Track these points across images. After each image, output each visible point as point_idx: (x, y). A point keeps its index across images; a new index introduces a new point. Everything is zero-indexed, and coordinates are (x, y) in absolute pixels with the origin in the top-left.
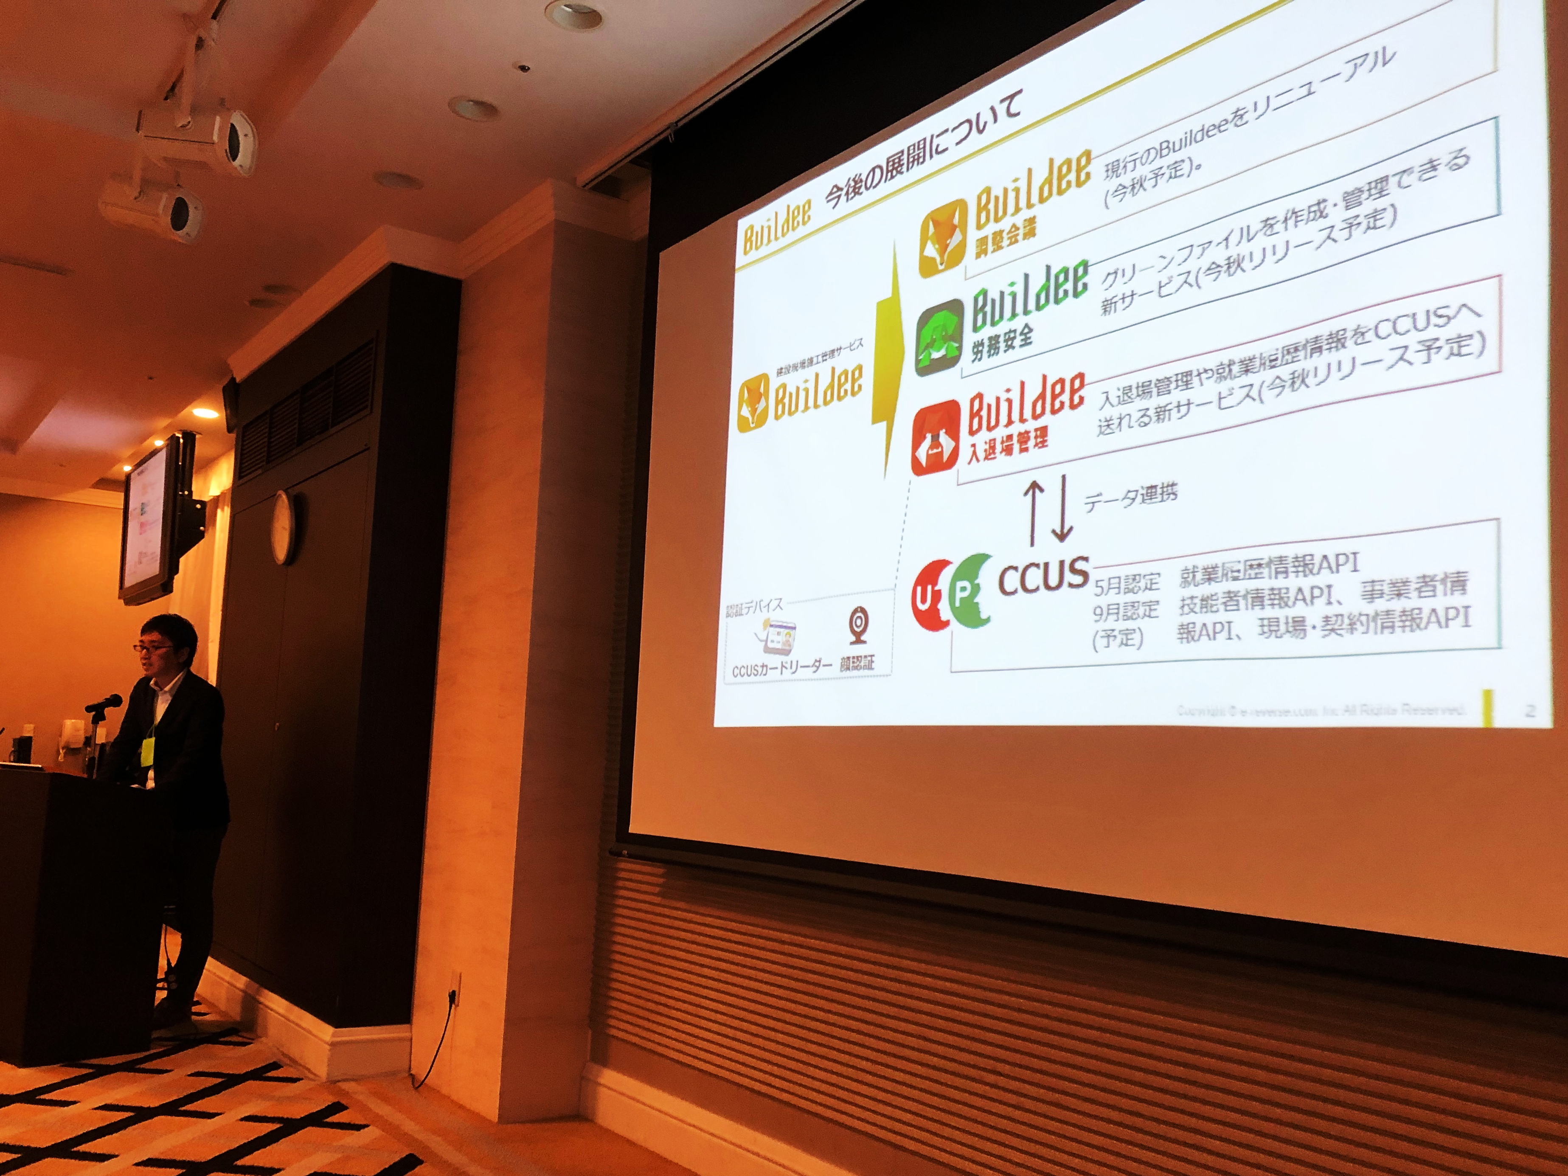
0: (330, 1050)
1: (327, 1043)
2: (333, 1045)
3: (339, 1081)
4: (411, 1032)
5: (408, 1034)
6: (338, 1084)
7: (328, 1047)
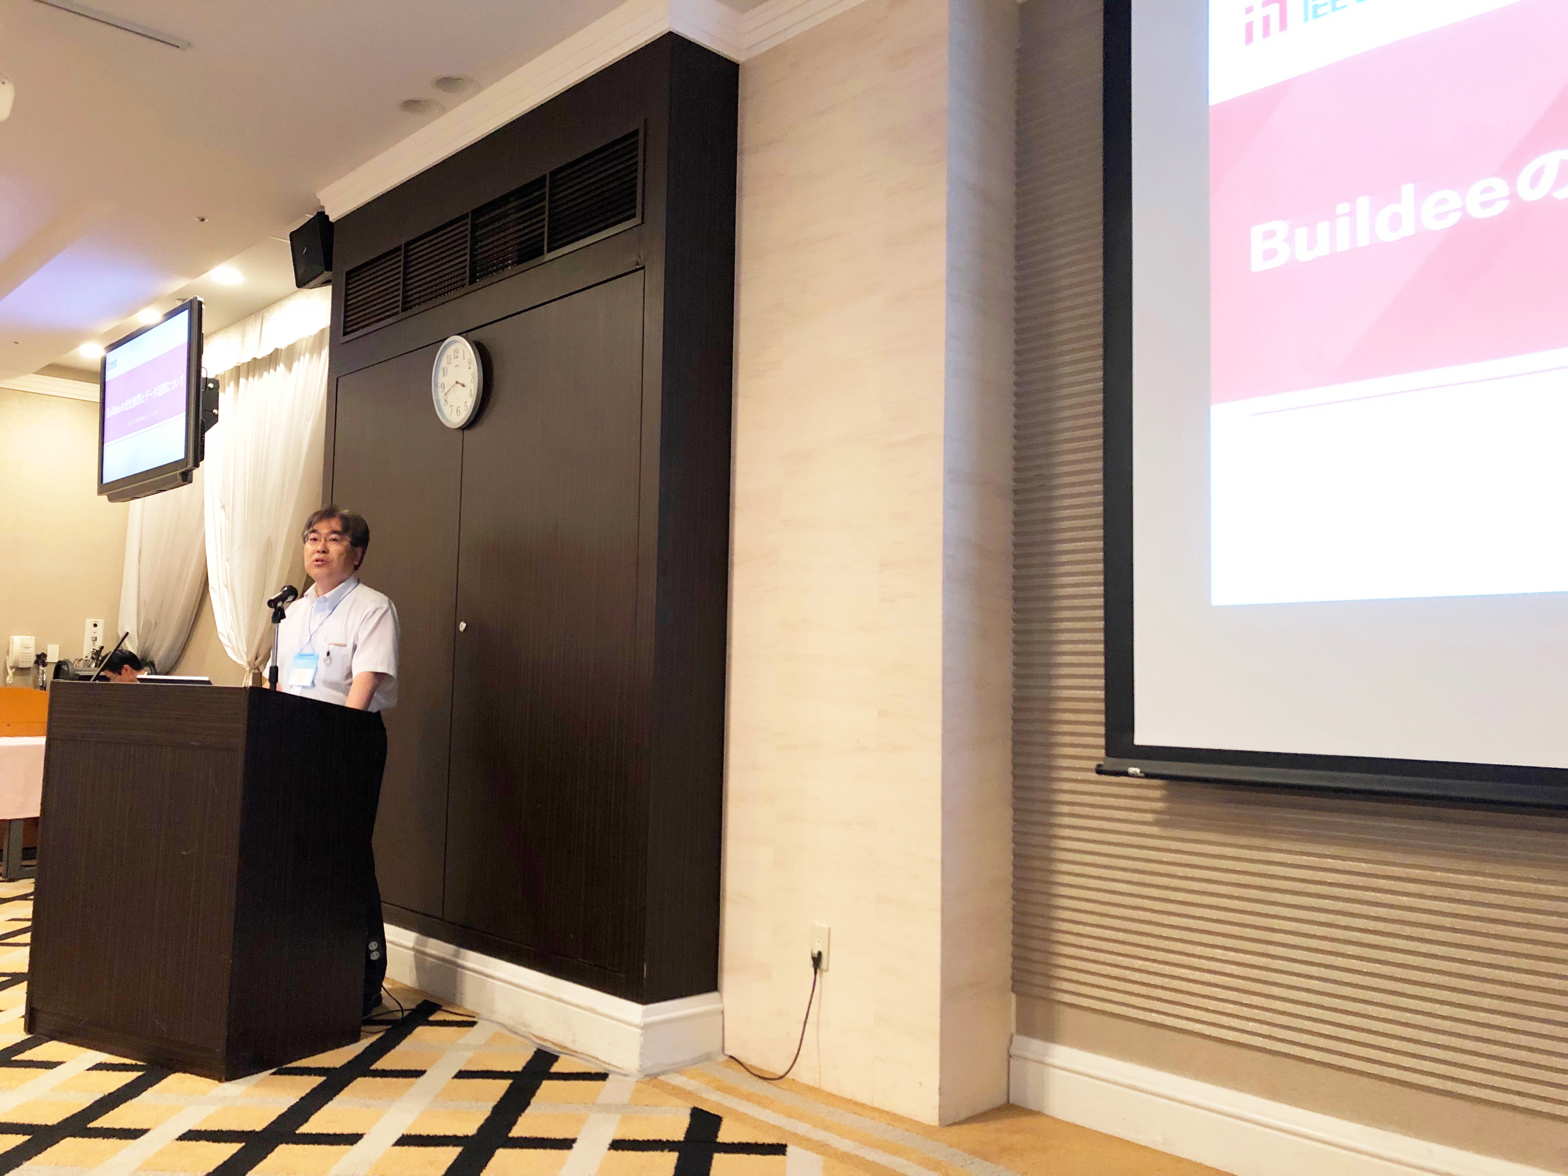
0: (643, 1034)
1: (636, 1026)
2: (645, 1027)
3: (664, 1073)
4: (722, 1002)
5: (718, 1006)
6: (660, 1078)
7: (639, 1031)
